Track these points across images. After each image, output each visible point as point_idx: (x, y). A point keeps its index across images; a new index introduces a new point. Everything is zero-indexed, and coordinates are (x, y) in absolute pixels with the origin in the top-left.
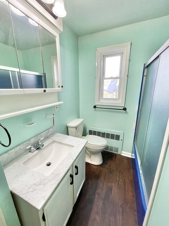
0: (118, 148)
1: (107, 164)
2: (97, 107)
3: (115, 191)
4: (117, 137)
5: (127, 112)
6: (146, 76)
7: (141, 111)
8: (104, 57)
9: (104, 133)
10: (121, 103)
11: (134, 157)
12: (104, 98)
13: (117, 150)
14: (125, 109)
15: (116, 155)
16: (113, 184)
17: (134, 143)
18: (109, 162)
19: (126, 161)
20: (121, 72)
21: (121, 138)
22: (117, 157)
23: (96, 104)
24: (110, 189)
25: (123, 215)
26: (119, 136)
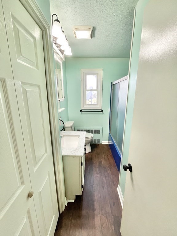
0: (99, 140)
1: (94, 151)
2: (83, 111)
3: (103, 162)
4: (98, 132)
5: (103, 113)
6: (113, 90)
7: (112, 111)
8: (86, 75)
9: (89, 130)
10: (99, 108)
11: (112, 143)
12: (87, 104)
13: (99, 141)
14: (102, 111)
15: (98, 145)
16: (102, 159)
17: (109, 133)
18: (96, 150)
19: (105, 147)
20: (97, 86)
21: (101, 132)
22: (100, 145)
23: (82, 109)
24: (101, 162)
25: (110, 170)
26: (100, 130)
